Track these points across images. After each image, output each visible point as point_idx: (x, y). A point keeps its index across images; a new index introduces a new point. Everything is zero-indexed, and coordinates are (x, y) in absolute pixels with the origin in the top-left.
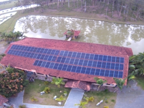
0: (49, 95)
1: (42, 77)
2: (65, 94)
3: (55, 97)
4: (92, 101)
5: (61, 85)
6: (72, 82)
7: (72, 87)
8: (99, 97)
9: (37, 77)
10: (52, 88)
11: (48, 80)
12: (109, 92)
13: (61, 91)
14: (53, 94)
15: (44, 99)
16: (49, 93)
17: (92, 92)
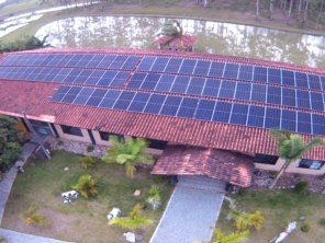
0: (94, 204)
1: (77, 145)
2: (153, 201)
3: (115, 211)
4: (259, 227)
5: (139, 168)
6: (183, 155)
7: (181, 172)
8: (279, 211)
9: (61, 143)
10: (106, 180)
11: (97, 151)
12: (309, 193)
13: (137, 193)
14: (107, 200)
15: (72, 218)
16: (91, 197)
17: (253, 195)
